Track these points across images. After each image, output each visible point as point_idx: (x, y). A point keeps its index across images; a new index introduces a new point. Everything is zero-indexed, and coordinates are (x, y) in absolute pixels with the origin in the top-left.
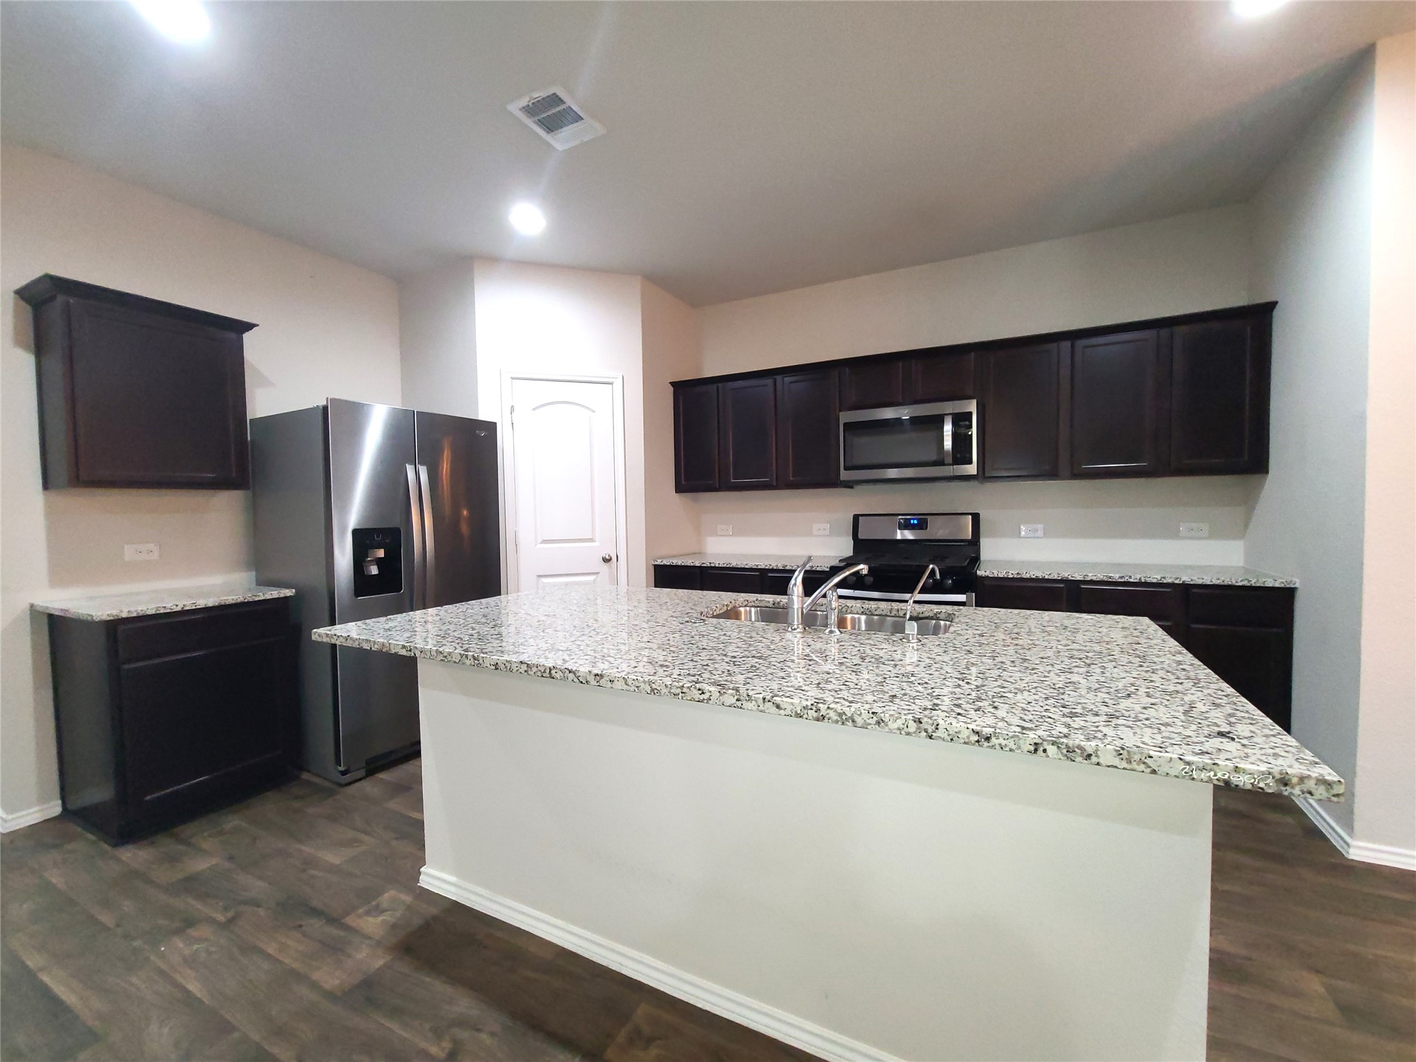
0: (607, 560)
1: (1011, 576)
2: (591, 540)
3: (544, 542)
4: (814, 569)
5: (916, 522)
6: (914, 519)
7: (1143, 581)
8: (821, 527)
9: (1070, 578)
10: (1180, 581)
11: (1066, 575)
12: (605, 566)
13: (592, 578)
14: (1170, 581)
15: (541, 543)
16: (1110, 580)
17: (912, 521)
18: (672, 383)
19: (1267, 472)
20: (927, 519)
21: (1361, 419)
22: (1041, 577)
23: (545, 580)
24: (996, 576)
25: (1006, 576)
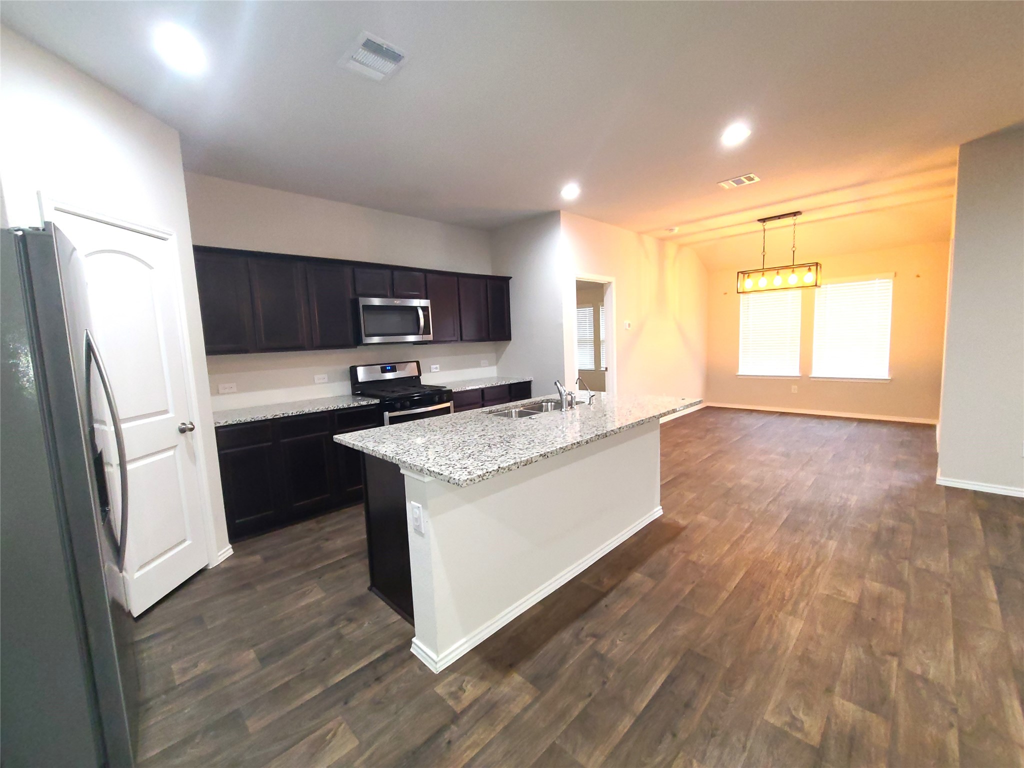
0: (183, 430)
5: (389, 368)
6: (388, 367)
8: (320, 377)
12: (182, 437)
17: (387, 368)
19: (511, 340)
20: (395, 366)
21: (561, 325)
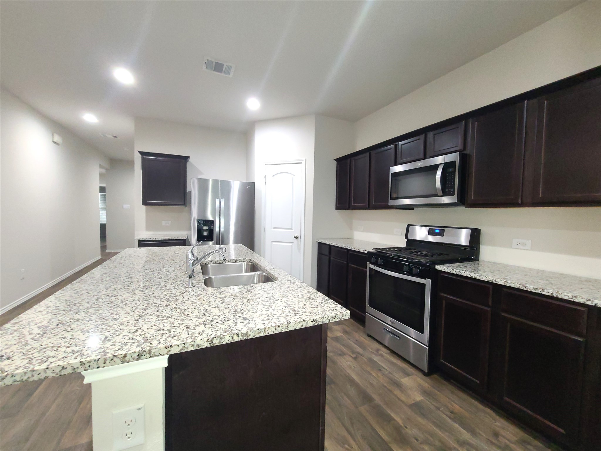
0: (297, 238)
1: (455, 273)
2: (291, 229)
3: (274, 228)
4: (364, 252)
5: (438, 231)
7: (555, 296)
9: (494, 282)
10: (592, 303)
11: (491, 279)
12: (295, 240)
13: (291, 244)
14: (582, 301)
15: (273, 229)
16: (525, 289)
17: (436, 231)
18: (335, 160)
20: (444, 230)
22: (474, 277)
23: (274, 243)
24: (446, 271)
25: (452, 272)
